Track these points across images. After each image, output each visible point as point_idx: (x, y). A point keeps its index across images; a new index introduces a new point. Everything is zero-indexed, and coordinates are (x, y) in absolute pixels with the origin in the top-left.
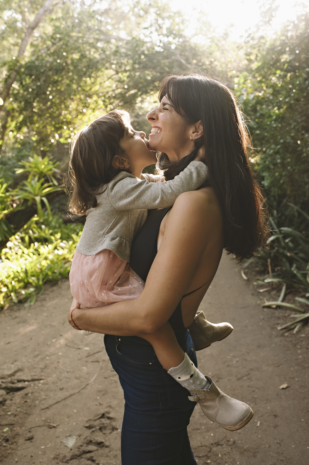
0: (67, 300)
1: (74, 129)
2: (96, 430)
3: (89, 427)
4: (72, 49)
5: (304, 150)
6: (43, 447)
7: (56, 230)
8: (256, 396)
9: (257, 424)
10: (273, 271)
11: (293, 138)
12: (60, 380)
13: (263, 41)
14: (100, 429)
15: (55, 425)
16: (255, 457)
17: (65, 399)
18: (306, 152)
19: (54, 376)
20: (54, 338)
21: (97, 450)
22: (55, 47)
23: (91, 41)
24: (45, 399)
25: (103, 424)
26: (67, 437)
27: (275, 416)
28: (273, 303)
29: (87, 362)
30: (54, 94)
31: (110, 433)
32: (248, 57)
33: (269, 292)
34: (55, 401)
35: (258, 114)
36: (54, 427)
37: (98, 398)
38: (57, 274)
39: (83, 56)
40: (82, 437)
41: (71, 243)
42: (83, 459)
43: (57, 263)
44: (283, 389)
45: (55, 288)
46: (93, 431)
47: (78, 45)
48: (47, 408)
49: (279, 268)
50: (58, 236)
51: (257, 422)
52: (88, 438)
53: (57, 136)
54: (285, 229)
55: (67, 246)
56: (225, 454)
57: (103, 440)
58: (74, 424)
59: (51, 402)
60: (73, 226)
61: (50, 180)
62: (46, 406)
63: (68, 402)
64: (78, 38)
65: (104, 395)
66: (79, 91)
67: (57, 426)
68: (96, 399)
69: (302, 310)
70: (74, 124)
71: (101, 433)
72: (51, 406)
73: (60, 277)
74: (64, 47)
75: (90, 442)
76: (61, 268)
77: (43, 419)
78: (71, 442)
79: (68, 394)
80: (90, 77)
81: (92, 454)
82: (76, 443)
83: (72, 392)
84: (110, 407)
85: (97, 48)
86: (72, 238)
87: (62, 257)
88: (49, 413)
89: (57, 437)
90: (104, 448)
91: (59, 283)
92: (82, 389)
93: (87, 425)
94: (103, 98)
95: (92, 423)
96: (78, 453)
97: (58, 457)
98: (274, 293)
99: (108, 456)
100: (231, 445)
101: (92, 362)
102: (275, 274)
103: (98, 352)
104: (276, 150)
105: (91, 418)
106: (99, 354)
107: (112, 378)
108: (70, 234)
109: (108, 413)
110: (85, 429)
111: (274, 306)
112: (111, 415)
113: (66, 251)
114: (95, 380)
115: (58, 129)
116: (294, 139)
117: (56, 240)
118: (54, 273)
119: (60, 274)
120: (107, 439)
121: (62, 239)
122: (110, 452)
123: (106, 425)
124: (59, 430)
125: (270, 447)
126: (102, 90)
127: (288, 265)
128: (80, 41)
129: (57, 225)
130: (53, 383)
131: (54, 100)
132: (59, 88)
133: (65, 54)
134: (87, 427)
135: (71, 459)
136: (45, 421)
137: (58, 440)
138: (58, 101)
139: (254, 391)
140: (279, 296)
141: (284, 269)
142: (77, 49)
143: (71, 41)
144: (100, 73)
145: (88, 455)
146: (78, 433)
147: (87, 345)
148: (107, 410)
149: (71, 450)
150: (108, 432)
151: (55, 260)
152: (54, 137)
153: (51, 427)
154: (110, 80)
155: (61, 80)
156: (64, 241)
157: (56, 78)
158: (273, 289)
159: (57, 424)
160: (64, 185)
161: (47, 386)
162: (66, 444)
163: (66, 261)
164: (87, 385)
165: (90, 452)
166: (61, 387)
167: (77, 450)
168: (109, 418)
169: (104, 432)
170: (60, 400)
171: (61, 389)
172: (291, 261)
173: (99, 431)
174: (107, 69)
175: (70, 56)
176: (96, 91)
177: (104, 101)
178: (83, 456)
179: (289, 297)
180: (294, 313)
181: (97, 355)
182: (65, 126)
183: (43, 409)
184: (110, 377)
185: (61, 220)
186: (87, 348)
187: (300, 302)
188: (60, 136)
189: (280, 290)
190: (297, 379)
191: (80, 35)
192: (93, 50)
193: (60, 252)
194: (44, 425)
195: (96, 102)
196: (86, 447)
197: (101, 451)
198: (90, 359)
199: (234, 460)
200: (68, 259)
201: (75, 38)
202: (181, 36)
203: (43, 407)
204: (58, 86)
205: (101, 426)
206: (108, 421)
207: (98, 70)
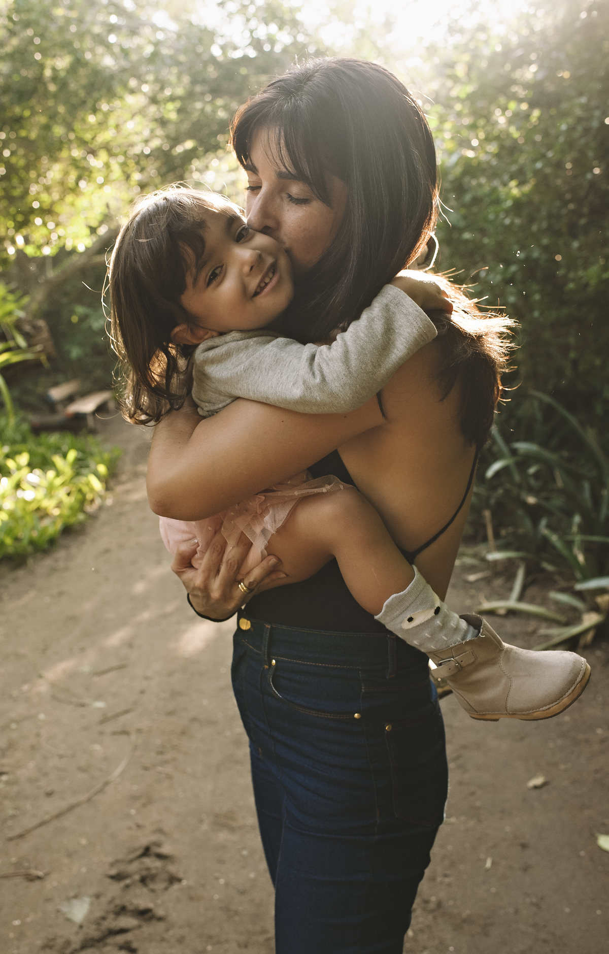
0: (47, 600)
1: (57, 225)
2: (133, 883)
3: (118, 877)
4: (55, 45)
5: (572, 275)
6: (17, 923)
7: (18, 447)
8: (478, 804)
9: (485, 864)
10: (497, 535)
11: (545, 249)
12: (45, 775)
13: (482, 36)
14: (143, 880)
15: (40, 873)
16: (486, 934)
17: (59, 816)
18: (573, 280)
19: (31, 765)
20: (25, 682)
21: (139, 927)
22: (15, 42)
23: (97, 30)
24: (13, 817)
25: (148, 869)
26: (68, 899)
27: (524, 846)
28: (500, 605)
29: (101, 733)
30: (13, 146)
31: (166, 889)
32: (448, 71)
33: (487, 581)
34: (36, 821)
35: (468, 197)
36: (39, 878)
37: (133, 812)
38: (25, 542)
39: (78, 63)
40: (104, 900)
41: (51, 474)
42: (108, 948)
43: (22, 518)
44: (536, 787)
45: (20, 573)
46: (127, 886)
47: (68, 37)
48: (21, 836)
49: (511, 529)
50: (24, 459)
51: (485, 861)
52: (118, 902)
53: (20, 240)
54: (522, 446)
55: (45, 483)
56: (421, 931)
57: (150, 905)
58: (84, 870)
59: (28, 822)
60: (54, 438)
61: (8, 337)
62: (18, 831)
63: (68, 821)
64: (68, 21)
65: (144, 805)
66: (70, 141)
67: (47, 874)
68: (128, 816)
69: (562, 618)
70: (58, 215)
71: (145, 890)
72: (29, 831)
73: (30, 549)
74: (37, 41)
75: (122, 910)
76: (33, 528)
77: (14, 860)
78: (79, 911)
79: (64, 804)
80: (95, 110)
81: (128, 937)
82: (91, 912)
83: (73, 800)
84: (160, 831)
85: (108, 46)
86: (53, 466)
87: (33, 506)
88: (25, 847)
89: (48, 900)
90: (154, 922)
91: (30, 561)
92: (96, 793)
93: (113, 872)
94: (121, 159)
95: (122, 868)
96: (96, 934)
97: (51, 943)
98: (499, 582)
99: (163, 940)
100: (432, 911)
101: (114, 733)
102: (500, 542)
103: (126, 712)
104: (508, 275)
105: (120, 856)
106: (129, 716)
107: (160, 769)
108: (48, 454)
109: (158, 845)
110: (108, 881)
111: (502, 612)
112: (165, 850)
113: (40, 494)
114: (123, 773)
115: (23, 224)
116: (550, 251)
117: (19, 468)
118: (17, 539)
119: (32, 542)
120: (159, 901)
121: (31, 466)
122: (167, 930)
123: (154, 872)
124: (51, 884)
125: (517, 912)
126: (120, 140)
127: (528, 523)
128: (73, 29)
129: (18, 437)
130: (31, 780)
131: (14, 160)
132: (23, 133)
133: (38, 57)
134: (113, 877)
135: (84, 947)
136: (18, 865)
137: (50, 907)
138: (22, 162)
139: (473, 794)
140: (511, 589)
141: (521, 531)
142: (66, 46)
143: (53, 28)
144: (117, 103)
145: (120, 939)
146: (93, 890)
147: (99, 697)
148: (154, 838)
149: (81, 927)
150: (159, 886)
151: (19, 513)
152: (13, 242)
153: (31, 879)
154: (138, 118)
155: (30, 117)
156: (37, 471)
157: (17, 110)
158: (497, 575)
159: (45, 871)
160: (39, 348)
161: (15, 789)
162: (69, 916)
163: (42, 514)
164: (106, 784)
165: (123, 931)
166: (49, 789)
167: (94, 927)
168: (160, 856)
169: (152, 886)
170: (47, 817)
171: (49, 794)
172: (535, 513)
173: (140, 885)
174: (132, 92)
175: (49, 63)
176: (108, 143)
177: (124, 165)
178: (110, 940)
179: (533, 591)
180: (544, 625)
181: (122, 719)
182: (38, 217)
183: (10, 839)
184: (154, 766)
185: (25, 427)
186: (100, 704)
187: (557, 603)
188: (27, 241)
189: (511, 577)
190: (562, 767)
191: (74, 14)
192: (100, 50)
193: (28, 494)
194: (15, 875)
195: (107, 165)
196: (115, 919)
197: (148, 929)
198: (110, 727)
199: (441, 943)
200: (45, 509)
201: (61, 22)
202: (295, 24)
203: (11, 834)
204: (22, 128)
205: (144, 873)
206: (158, 864)
207: (111, 95)
